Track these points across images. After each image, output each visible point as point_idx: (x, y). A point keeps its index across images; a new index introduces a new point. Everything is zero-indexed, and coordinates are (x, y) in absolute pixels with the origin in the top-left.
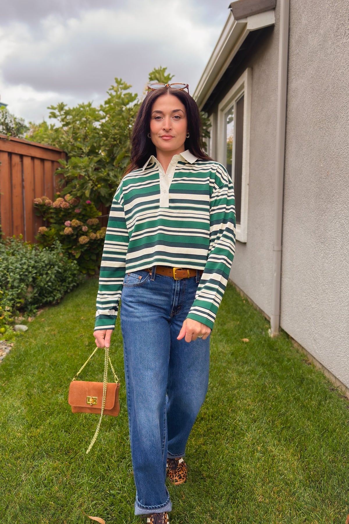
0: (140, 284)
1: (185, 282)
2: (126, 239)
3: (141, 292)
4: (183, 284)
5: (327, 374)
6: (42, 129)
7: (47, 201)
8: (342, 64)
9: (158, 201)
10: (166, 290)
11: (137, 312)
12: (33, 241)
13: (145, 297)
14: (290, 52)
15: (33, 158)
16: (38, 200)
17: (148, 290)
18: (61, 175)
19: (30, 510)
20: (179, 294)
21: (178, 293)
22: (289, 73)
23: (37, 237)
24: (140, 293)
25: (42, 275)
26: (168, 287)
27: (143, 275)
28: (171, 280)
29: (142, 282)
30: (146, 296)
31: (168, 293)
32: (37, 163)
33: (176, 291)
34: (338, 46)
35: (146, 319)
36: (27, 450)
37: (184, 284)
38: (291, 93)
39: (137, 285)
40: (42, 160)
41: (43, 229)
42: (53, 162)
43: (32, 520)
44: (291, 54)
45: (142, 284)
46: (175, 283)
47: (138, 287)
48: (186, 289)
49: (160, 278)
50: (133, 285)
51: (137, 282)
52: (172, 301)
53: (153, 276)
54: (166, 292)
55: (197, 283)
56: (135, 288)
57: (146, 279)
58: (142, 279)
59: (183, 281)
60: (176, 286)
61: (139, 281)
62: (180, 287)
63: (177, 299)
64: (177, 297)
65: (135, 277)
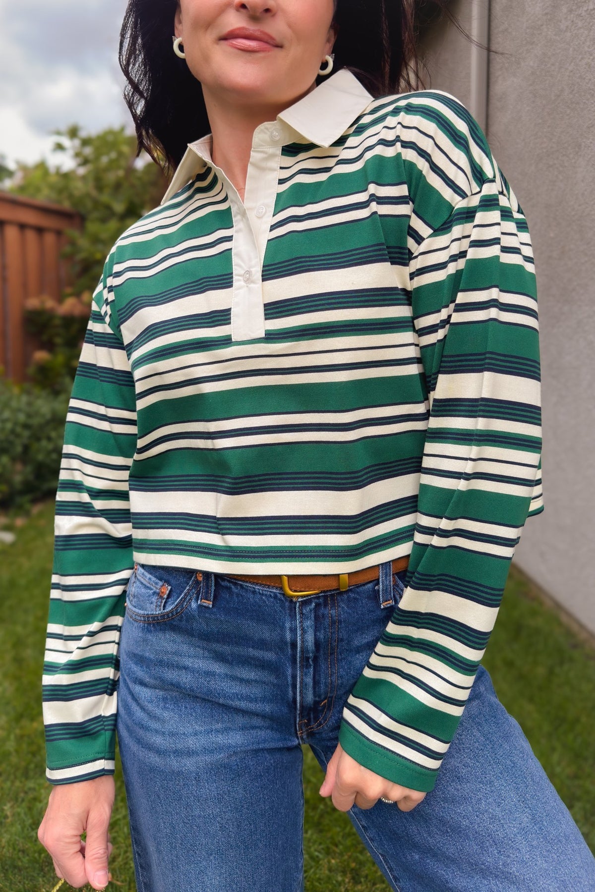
0: (163, 616)
1: (333, 612)
2: (125, 445)
3: (169, 649)
4: (327, 621)
5: (564, 619)
6: (38, 173)
7: (50, 303)
8: (586, 49)
9: (222, 317)
10: (262, 644)
11: (157, 731)
12: (23, 378)
13: (186, 668)
14: (492, 28)
15: (22, 227)
16: (33, 303)
17: (195, 640)
18: (69, 258)
19: (20, 870)
20: (316, 659)
21: (308, 658)
22: (491, 65)
23: (31, 370)
24: (167, 653)
25: (38, 439)
26: (265, 633)
27: (173, 581)
28: (278, 607)
29: (169, 608)
30: (188, 662)
31: (270, 656)
32: (31, 235)
33: (302, 651)
34: (580, 15)
35: (189, 764)
36: (14, 759)
37: (333, 622)
38: (494, 102)
39: (154, 617)
40: (40, 230)
41: (41, 356)
42: (59, 233)
43: (24, 887)
44: (494, 31)
45: (173, 615)
46: (293, 617)
47: (158, 628)
48: (342, 640)
49: (235, 595)
50: (142, 619)
51: (154, 609)
52: (288, 685)
53: (208, 587)
54: (261, 653)
55: (385, 609)
56: (150, 631)
57: (185, 598)
58: (169, 596)
59: (326, 605)
60: (299, 632)
61: (160, 606)
62: (315, 635)
63: (309, 680)
64: (306, 675)
65: (148, 585)
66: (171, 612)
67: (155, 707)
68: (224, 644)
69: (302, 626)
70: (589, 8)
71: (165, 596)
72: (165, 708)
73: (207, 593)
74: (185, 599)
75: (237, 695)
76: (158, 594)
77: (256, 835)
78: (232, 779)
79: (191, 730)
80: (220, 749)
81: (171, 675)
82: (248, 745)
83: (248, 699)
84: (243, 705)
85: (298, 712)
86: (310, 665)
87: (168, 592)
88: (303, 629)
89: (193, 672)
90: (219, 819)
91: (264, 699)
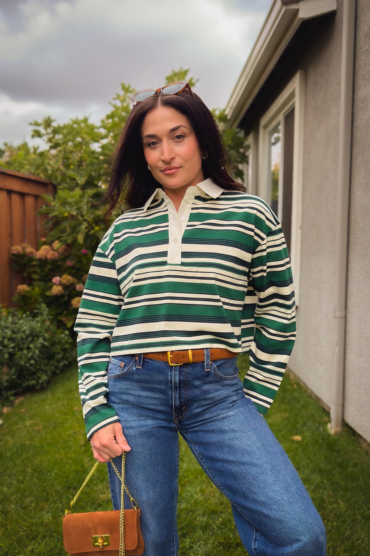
0: (122, 374)
1: (186, 369)
3: (124, 387)
4: (184, 373)
6: (22, 153)
7: (29, 249)
9: (165, 254)
10: (160, 383)
12: (9, 304)
13: (131, 394)
14: (357, 49)
15: (10, 192)
16: (17, 249)
18: (46, 215)
20: (180, 387)
21: (177, 387)
22: (356, 76)
23: (15, 298)
24: (123, 389)
25: (21, 349)
26: (161, 378)
27: (126, 361)
28: (166, 367)
30: (132, 392)
31: (162, 387)
32: (15, 198)
33: (174, 384)
37: (186, 374)
38: (358, 104)
39: (118, 376)
40: (22, 195)
41: (23, 288)
42: (36, 197)
44: (359, 51)
45: (126, 373)
46: (171, 371)
47: (119, 380)
48: (190, 381)
49: (150, 364)
50: (113, 377)
51: (118, 372)
52: (170, 398)
53: (140, 361)
54: (159, 386)
55: (207, 371)
56: (116, 381)
58: (124, 366)
59: (184, 367)
60: (173, 376)
61: (121, 370)
62: (179, 378)
63: (177, 396)
64: (176, 393)
65: (116, 364)
66: (126, 372)
67: (118, 411)
68: (145, 383)
69: (174, 374)
71: (123, 367)
72: (122, 412)
73: (140, 363)
74: (131, 366)
75: (150, 403)
76: (120, 366)
77: (158, 461)
78: (148, 438)
79: (132, 419)
80: (143, 426)
81: (125, 397)
82: (154, 425)
83: (154, 405)
84: (153, 407)
85: (174, 410)
86: (178, 390)
87: (124, 365)
89: (133, 395)
90: (143, 453)
91: (161, 405)
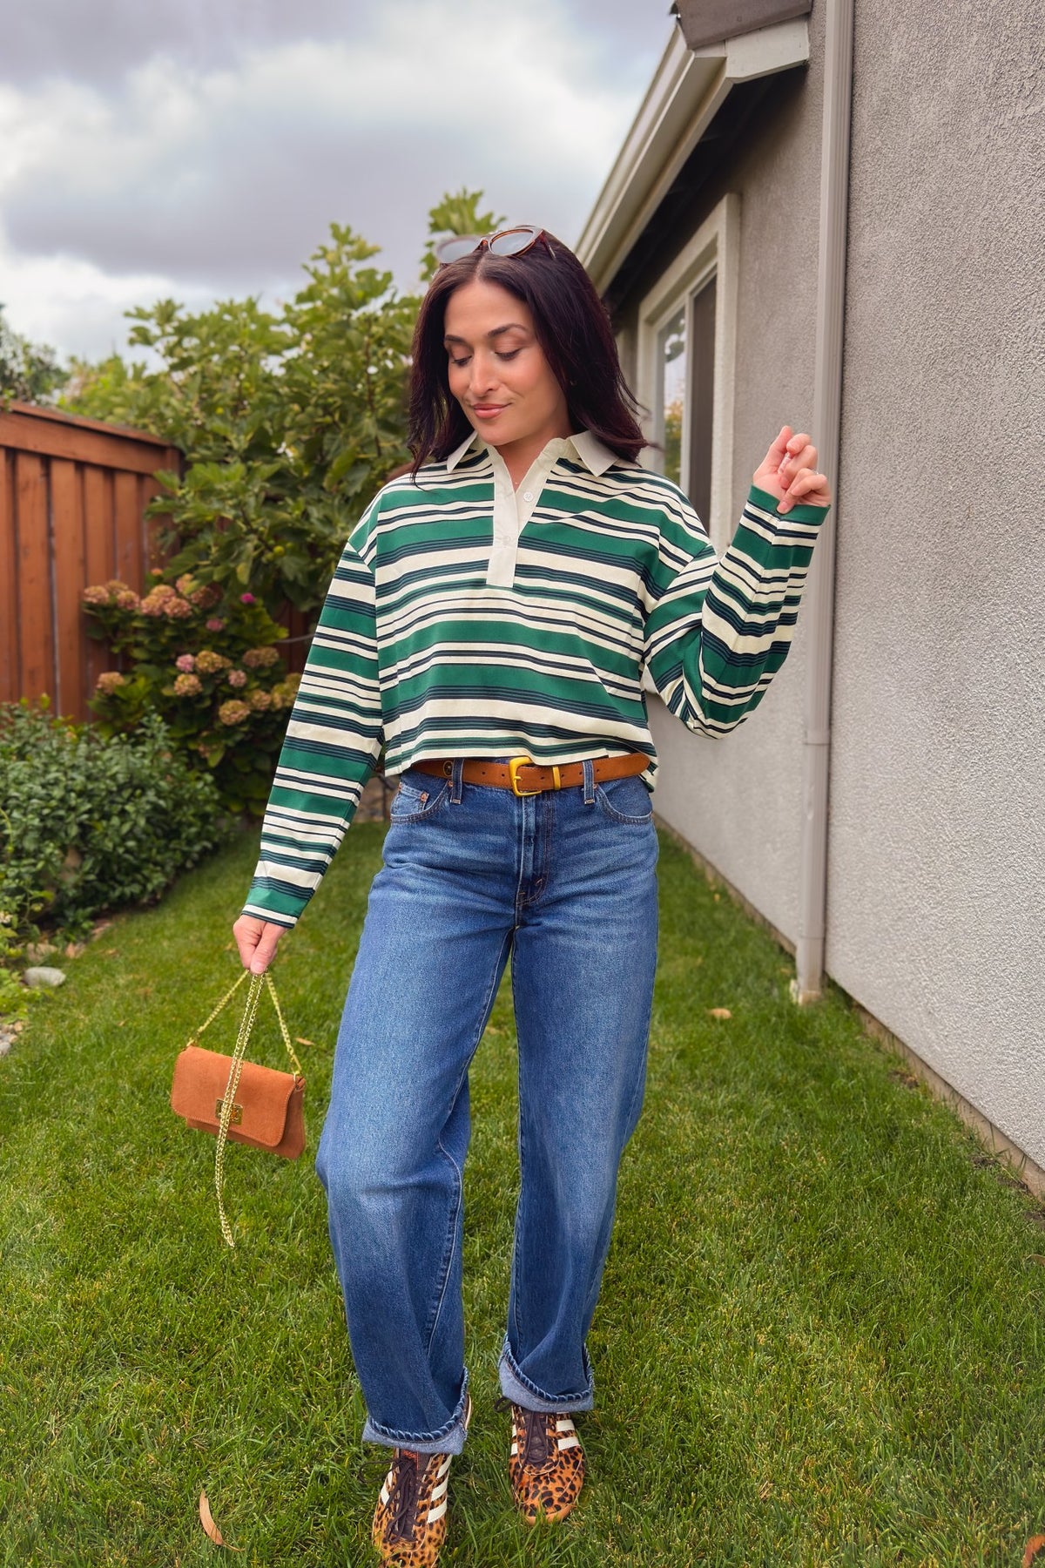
0: (424, 815)
1: (549, 802)
4: (544, 810)
5: (965, 1116)
6: (108, 378)
7: (125, 594)
8: (1011, 183)
9: (483, 565)
10: (497, 830)
12: (81, 715)
14: (855, 147)
15: (81, 466)
16: (97, 592)
17: (446, 833)
18: (163, 517)
19: (72, 1526)
20: (535, 839)
22: (852, 208)
23: (93, 702)
25: (106, 816)
26: (501, 821)
27: (430, 790)
28: (508, 799)
31: (502, 839)
32: (94, 479)
33: (526, 831)
34: (1001, 127)
36: (63, 1343)
37: (549, 811)
38: (857, 269)
39: (417, 816)
40: (110, 472)
41: (111, 679)
42: (141, 477)
43: (78, 1553)
44: (859, 152)
45: (432, 812)
46: (520, 806)
47: (421, 823)
48: (555, 825)
49: (477, 795)
50: (408, 818)
51: (417, 810)
52: (515, 862)
53: (457, 789)
54: (495, 838)
55: (588, 805)
56: (415, 826)
57: (440, 799)
58: (428, 801)
59: (543, 799)
60: (524, 816)
61: (422, 808)
62: (536, 819)
63: (530, 855)
65: (411, 795)
66: (430, 810)
68: (468, 832)
70: (1017, 115)
71: (425, 801)
73: (456, 794)
76: (419, 800)
85: (520, 883)
86: (532, 844)
87: (426, 798)
88: (527, 814)
